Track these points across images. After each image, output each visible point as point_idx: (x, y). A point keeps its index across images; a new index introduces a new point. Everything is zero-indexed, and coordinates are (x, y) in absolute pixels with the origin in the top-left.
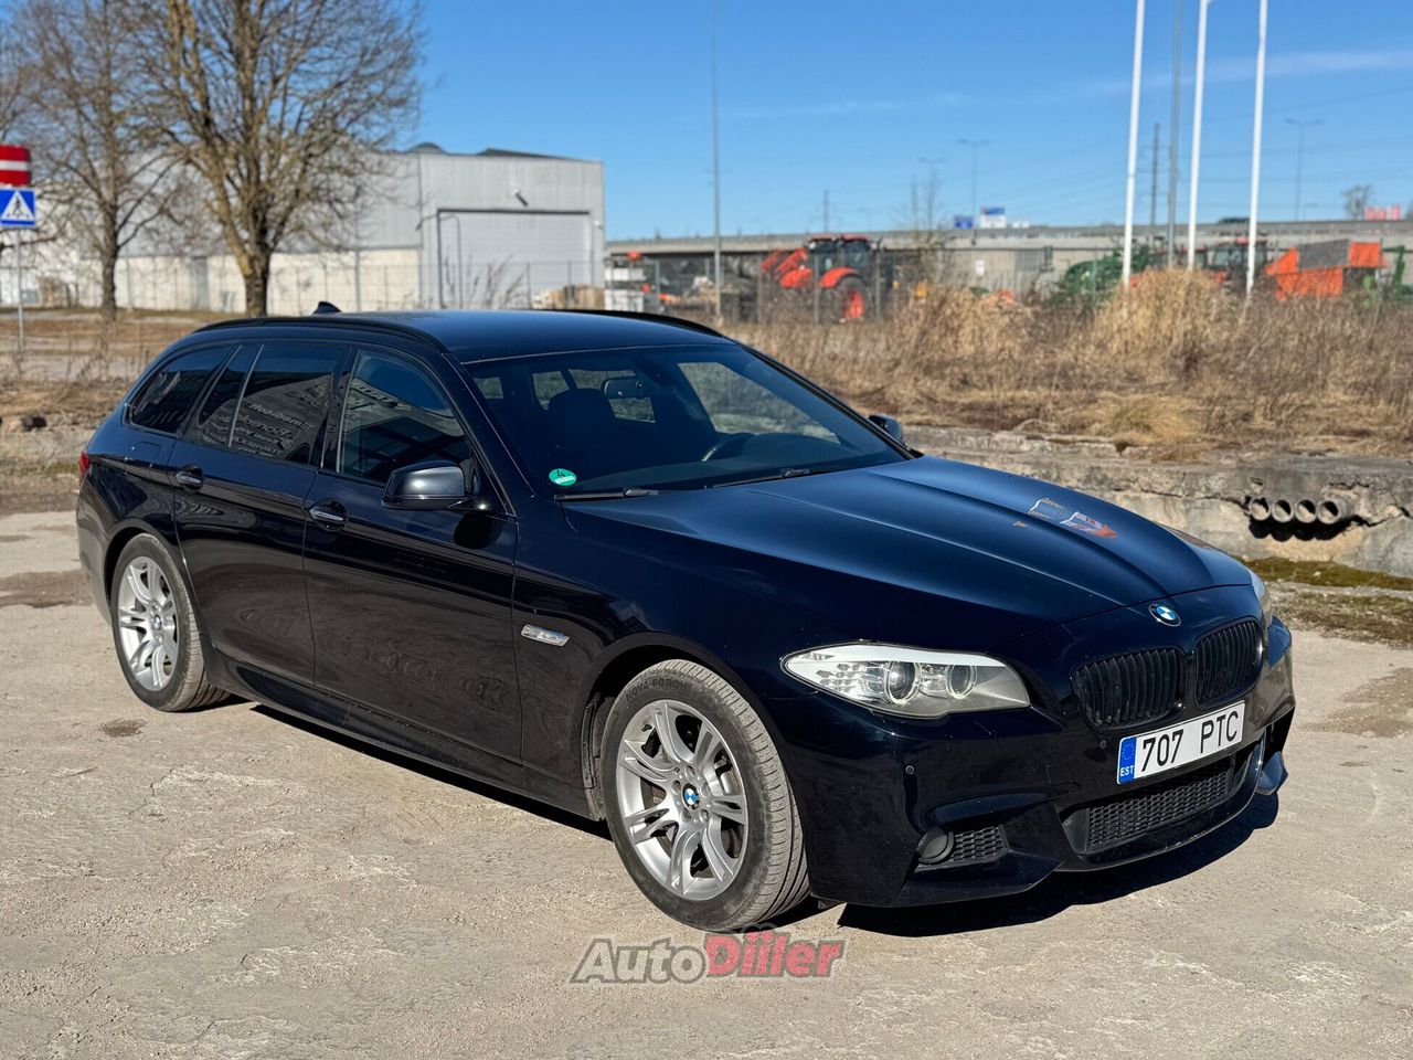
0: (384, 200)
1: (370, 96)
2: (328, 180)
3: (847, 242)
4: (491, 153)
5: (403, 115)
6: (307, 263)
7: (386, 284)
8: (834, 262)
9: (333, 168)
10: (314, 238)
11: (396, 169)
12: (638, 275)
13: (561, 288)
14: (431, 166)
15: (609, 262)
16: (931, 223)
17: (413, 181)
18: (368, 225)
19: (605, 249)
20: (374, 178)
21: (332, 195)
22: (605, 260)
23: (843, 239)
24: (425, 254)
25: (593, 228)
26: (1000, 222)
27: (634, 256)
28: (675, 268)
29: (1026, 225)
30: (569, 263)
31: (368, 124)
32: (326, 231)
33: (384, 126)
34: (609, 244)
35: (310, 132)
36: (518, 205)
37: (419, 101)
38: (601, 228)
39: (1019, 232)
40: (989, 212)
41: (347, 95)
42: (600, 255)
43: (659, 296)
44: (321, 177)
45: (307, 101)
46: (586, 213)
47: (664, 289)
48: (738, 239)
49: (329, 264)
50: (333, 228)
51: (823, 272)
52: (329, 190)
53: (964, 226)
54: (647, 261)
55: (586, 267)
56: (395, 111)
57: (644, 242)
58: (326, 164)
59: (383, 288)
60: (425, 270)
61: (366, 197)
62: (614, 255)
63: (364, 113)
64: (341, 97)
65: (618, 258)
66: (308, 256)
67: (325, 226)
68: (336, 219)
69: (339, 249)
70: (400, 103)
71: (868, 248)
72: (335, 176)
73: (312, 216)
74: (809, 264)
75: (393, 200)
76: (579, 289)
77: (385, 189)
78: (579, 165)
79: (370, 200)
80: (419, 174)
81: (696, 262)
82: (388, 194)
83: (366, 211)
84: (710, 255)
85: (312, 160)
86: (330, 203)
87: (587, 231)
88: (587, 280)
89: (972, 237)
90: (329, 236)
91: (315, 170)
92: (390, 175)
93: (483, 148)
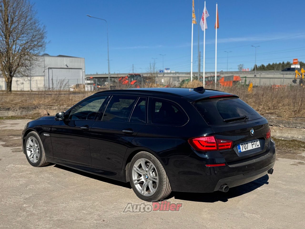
0: (37, 66)
1: (34, 45)
2: (25, 62)
3: (136, 75)
4: (60, 56)
5: (42, 48)
6: (20, 79)
7: (37, 84)
8: (133, 79)
9: (26, 59)
10: (22, 74)
11: (40, 60)
12: (92, 82)
13: (76, 84)
14: (47, 59)
15: (86, 79)
16: (154, 71)
17: (43, 62)
18: (34, 71)
19: (85, 76)
20: (35, 62)
21: (26, 65)
22: (85, 79)
23: (135, 74)
24: (46, 77)
25: (83, 72)
26: (169, 71)
27: (91, 78)
28: (101, 80)
29: (174, 72)
30: (78, 79)
31: (34, 50)
32: (24, 72)
33: (37, 51)
34: (86, 75)
35: (21, 52)
36: (66, 67)
37: (45, 46)
38: (84, 72)
39: (173, 73)
40: (167, 69)
41: (29, 44)
42: (84, 77)
43: (97, 86)
44: (23, 61)
45: (21, 46)
46: (81, 69)
47: (98, 85)
48: (114, 74)
49: (25, 79)
50: (26, 72)
51: (131, 81)
52: (25, 64)
53: (162, 72)
54: (95, 79)
55: (81, 80)
56: (40, 48)
57: (94, 75)
58: (25, 59)
59: (36, 85)
60: (46, 81)
61: (33, 66)
62: (87, 78)
63: (33, 48)
64: (28, 45)
65: (88, 78)
66: (21, 78)
67: (24, 71)
68: (27, 70)
69: (27, 76)
70: (41, 46)
71: (140, 76)
72: (27, 61)
73: (22, 69)
74: (128, 79)
75: (39, 66)
76: (80, 85)
77: (38, 64)
78: (79, 59)
79: (34, 66)
80: (44, 61)
81: (105, 79)
82: (38, 65)
83: (33, 68)
84: (108, 78)
85: (22, 58)
86: (25, 66)
87: (81, 73)
88: (81, 83)
89: (163, 74)
90: (25, 73)
91: (22, 60)
92: (39, 61)
93: (58, 55)
